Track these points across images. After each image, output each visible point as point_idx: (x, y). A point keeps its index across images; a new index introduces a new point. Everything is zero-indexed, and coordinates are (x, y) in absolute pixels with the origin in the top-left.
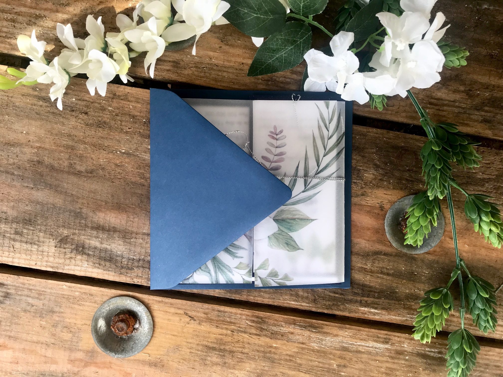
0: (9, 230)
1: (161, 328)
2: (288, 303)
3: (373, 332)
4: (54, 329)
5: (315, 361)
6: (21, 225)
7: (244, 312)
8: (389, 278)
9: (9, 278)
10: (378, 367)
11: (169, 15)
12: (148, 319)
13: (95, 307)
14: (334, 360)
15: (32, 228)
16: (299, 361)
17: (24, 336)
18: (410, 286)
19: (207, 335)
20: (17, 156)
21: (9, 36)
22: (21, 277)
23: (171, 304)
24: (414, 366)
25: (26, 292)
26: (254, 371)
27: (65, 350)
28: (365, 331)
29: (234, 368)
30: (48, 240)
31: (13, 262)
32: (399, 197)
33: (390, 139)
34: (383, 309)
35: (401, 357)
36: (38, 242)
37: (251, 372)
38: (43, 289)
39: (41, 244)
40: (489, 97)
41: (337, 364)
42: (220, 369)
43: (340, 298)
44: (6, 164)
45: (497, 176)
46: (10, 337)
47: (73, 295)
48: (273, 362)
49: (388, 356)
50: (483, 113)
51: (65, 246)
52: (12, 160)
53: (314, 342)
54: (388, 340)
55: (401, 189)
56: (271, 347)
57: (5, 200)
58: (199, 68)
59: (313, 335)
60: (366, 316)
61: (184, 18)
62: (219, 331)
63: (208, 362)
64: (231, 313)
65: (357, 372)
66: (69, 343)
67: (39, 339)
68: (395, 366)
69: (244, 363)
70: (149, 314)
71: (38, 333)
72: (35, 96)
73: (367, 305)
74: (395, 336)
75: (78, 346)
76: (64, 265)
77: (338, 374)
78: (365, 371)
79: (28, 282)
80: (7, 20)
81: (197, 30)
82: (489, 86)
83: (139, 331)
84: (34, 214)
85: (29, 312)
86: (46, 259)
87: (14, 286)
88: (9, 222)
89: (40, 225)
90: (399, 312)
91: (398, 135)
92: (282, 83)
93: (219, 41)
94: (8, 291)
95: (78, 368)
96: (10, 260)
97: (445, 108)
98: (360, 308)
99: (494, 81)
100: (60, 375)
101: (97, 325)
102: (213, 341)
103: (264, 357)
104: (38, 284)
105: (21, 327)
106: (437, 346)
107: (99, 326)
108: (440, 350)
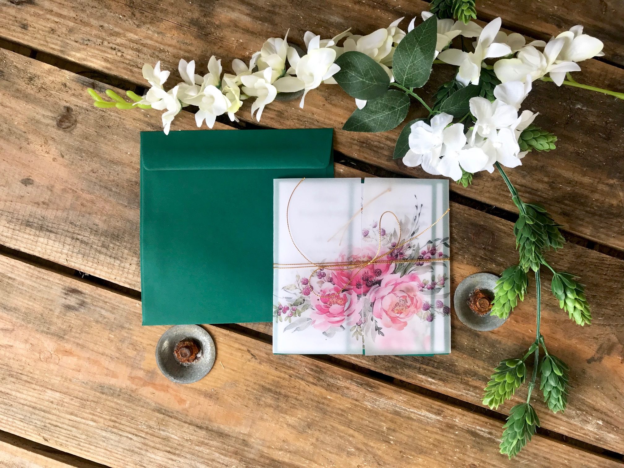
0: (97, 241)
1: (222, 361)
2: (348, 358)
3: (427, 402)
4: (120, 344)
5: (366, 420)
6: (109, 239)
7: (304, 360)
9: (88, 288)
10: (427, 437)
12: (211, 350)
13: (162, 330)
14: (384, 422)
15: (118, 244)
16: (350, 417)
17: (91, 346)
18: (470, 362)
19: (266, 375)
20: (118, 174)
21: (132, 63)
22: (99, 288)
23: (236, 339)
24: (462, 442)
25: (101, 304)
26: (305, 419)
27: (128, 365)
28: (420, 399)
29: (286, 414)
30: (130, 258)
31: (94, 273)
32: (472, 273)
33: (471, 215)
34: (440, 379)
35: (451, 430)
36: (122, 257)
37: (302, 420)
38: (117, 304)
39: (124, 260)
40: (570, 192)
41: (388, 426)
42: (272, 411)
43: (400, 361)
44: (107, 180)
45: (569, 268)
46: (78, 344)
48: (325, 413)
49: (439, 428)
50: (563, 206)
52: (112, 177)
53: (368, 401)
54: (440, 412)
55: (475, 266)
56: (325, 398)
57: (99, 213)
58: (301, 121)
59: (368, 394)
60: (423, 384)
61: (296, 73)
62: (277, 373)
63: (262, 403)
64: (292, 357)
65: (405, 439)
66: (132, 360)
67: (105, 351)
68: (442, 439)
69: (296, 410)
70: (213, 345)
71: (105, 345)
72: (145, 122)
73: (425, 373)
74: (448, 409)
75: (140, 365)
77: (386, 437)
78: (414, 439)
79: (105, 295)
80: (132, 49)
81: (306, 85)
83: (200, 361)
84: (122, 230)
85: (101, 323)
86: (125, 275)
87: (92, 296)
88: (98, 235)
89: (126, 242)
90: (456, 386)
91: (479, 213)
92: (376, 146)
93: (324, 99)
94: (85, 300)
95: (137, 385)
96: (93, 270)
98: (418, 375)
99: (577, 177)
100: (118, 389)
101: (161, 347)
102: (270, 382)
103: (317, 407)
104: (114, 298)
105: (90, 336)
106: (488, 426)
107: (163, 349)
108: (490, 430)
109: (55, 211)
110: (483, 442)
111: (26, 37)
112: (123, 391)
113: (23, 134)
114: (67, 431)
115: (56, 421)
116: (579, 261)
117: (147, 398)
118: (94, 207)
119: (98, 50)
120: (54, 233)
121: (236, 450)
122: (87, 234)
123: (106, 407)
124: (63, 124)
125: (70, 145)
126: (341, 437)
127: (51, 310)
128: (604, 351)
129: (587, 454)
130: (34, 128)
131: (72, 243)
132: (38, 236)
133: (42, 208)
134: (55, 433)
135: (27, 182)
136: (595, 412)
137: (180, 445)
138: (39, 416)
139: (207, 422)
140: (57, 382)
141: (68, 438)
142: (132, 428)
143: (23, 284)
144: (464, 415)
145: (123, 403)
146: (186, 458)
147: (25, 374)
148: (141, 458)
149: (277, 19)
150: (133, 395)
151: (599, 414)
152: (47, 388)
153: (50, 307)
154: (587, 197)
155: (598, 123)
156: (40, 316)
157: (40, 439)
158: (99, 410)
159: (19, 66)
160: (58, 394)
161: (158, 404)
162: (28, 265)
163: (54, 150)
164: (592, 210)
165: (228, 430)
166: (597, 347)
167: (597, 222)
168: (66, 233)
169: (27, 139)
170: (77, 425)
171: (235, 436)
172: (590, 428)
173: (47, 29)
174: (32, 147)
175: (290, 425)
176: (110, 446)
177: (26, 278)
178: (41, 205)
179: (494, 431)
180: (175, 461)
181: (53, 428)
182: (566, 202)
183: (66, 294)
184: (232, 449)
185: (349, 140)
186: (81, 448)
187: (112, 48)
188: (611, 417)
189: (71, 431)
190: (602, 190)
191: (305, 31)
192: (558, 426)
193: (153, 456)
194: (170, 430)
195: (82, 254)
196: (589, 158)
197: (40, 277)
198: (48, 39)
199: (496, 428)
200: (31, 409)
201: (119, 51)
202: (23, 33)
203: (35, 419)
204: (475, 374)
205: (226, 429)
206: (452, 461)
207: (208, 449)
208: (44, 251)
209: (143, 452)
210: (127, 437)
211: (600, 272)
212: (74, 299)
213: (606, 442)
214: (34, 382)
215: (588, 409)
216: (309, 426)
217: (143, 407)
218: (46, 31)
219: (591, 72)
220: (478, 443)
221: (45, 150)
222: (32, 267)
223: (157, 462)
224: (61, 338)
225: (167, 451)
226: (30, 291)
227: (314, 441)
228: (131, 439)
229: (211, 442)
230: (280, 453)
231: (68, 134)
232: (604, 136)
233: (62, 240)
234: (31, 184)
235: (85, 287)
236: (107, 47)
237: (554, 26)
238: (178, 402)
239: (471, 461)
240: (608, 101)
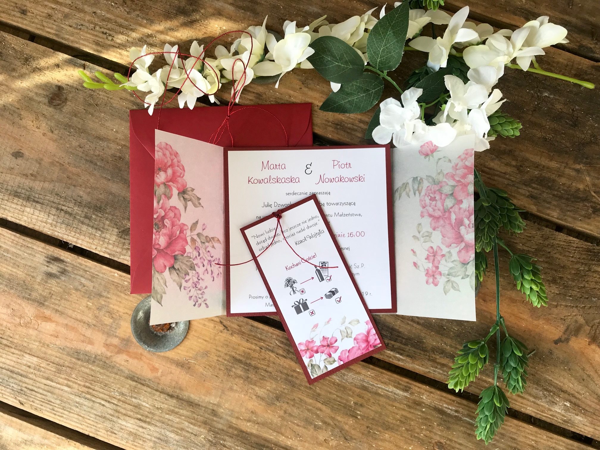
0: (80, 212)
1: (196, 331)
3: (395, 378)
4: (98, 311)
5: (334, 394)
6: (92, 211)
7: (275, 332)
8: (418, 327)
9: (70, 257)
10: (394, 413)
11: (261, 52)
13: (138, 299)
14: (352, 397)
15: (100, 215)
16: (318, 390)
17: (70, 312)
18: (438, 339)
19: (237, 347)
20: (103, 149)
21: (121, 47)
22: (80, 258)
24: (429, 419)
25: (81, 272)
26: (274, 391)
27: (104, 332)
28: (387, 375)
29: (256, 386)
30: (111, 229)
31: (76, 243)
34: (408, 356)
35: (418, 407)
36: (103, 228)
37: (271, 392)
38: (96, 273)
39: (105, 231)
40: (537, 176)
41: (355, 401)
42: (241, 382)
44: (93, 154)
45: (536, 250)
46: (57, 311)
47: (122, 283)
48: (293, 386)
49: (406, 404)
50: (530, 189)
51: (126, 237)
52: (98, 152)
54: (408, 389)
56: (295, 371)
57: (84, 186)
60: (391, 360)
61: (274, 58)
62: (248, 345)
63: (232, 373)
64: (263, 330)
65: (373, 414)
66: (108, 327)
67: (83, 318)
68: (409, 415)
69: (265, 382)
71: (83, 312)
72: (131, 101)
73: (393, 349)
74: (415, 386)
75: (116, 332)
76: (121, 253)
77: (353, 411)
78: (381, 414)
79: (85, 264)
81: (283, 69)
82: (540, 165)
83: (174, 332)
84: (105, 203)
85: (80, 291)
86: (106, 245)
87: (73, 265)
88: (82, 206)
89: (108, 214)
90: (423, 363)
92: (349, 128)
93: (300, 83)
94: (66, 268)
95: (111, 352)
96: (75, 240)
97: (496, 178)
98: (386, 351)
99: (545, 162)
100: (94, 356)
101: (137, 316)
102: (241, 353)
103: (286, 380)
104: (94, 267)
105: (69, 303)
106: (455, 404)
107: (139, 318)
108: (457, 409)
109: (42, 183)
110: (450, 420)
111: (25, 22)
112: (98, 357)
113: (17, 110)
114: (42, 396)
115: (33, 385)
116: (547, 242)
117: (120, 365)
118: (80, 181)
119: (89, 34)
120: (40, 203)
121: (205, 419)
122: (71, 205)
123: (81, 373)
124: (54, 101)
125: (60, 121)
126: (309, 410)
127: (33, 277)
128: (571, 333)
129: (555, 436)
130: (27, 104)
131: (56, 213)
132: (25, 206)
133: (30, 179)
134: (31, 397)
135: (17, 155)
136: (562, 393)
137: (150, 413)
138: (16, 379)
139: (178, 391)
140: (36, 347)
141: (43, 402)
142: (105, 394)
143: (7, 251)
144: (431, 392)
145: (98, 369)
146: (156, 426)
147: (5, 338)
148: (113, 425)
149: (259, 9)
150: (107, 362)
151: (566, 396)
152: (26, 353)
153: (32, 274)
154: (554, 181)
155: (565, 111)
156: (22, 282)
157: (16, 403)
158: (74, 376)
159: (16, 47)
160: (35, 359)
161: (132, 371)
162: (14, 233)
163: (44, 125)
164: (559, 193)
165: (198, 399)
166: (565, 328)
167: (564, 205)
168: (52, 204)
169: (20, 115)
170: (52, 389)
171: (205, 405)
172: (557, 409)
173: (44, 15)
174: (23, 122)
175: (259, 396)
176: (84, 412)
177: (11, 246)
178: (30, 177)
179: (461, 410)
180: (145, 428)
181: (28, 392)
182: (534, 185)
183: (48, 262)
184: (201, 418)
185: (324, 122)
186: (55, 413)
187: (103, 33)
188: (579, 399)
189: (46, 396)
190: (569, 175)
191: (285, 20)
192: (525, 406)
193: (124, 423)
194: (142, 398)
195: (66, 224)
196: (556, 144)
197: (25, 246)
198: (45, 24)
199: (463, 407)
200: (9, 373)
201: (110, 35)
202: (22, 18)
203: (12, 383)
204: (442, 352)
205: (196, 398)
206: (419, 438)
207: (178, 418)
208: (29, 220)
209: (115, 419)
210: (100, 404)
211: (567, 254)
212: (56, 267)
213: (573, 424)
214: (13, 346)
215: (555, 390)
216: (278, 398)
217: (116, 374)
218: (43, 17)
219: (558, 63)
220: (445, 421)
221: (35, 126)
222: (18, 235)
223: (128, 429)
224: (41, 304)
225: (137, 419)
226: (14, 258)
227: (282, 413)
228: (103, 405)
229: (181, 411)
230: (249, 424)
231: (58, 111)
232: (571, 123)
233: (47, 210)
234: (21, 157)
235: (66, 256)
236: (100, 32)
237: (522, 18)
238: (151, 370)
239: (437, 438)
240: (575, 89)
